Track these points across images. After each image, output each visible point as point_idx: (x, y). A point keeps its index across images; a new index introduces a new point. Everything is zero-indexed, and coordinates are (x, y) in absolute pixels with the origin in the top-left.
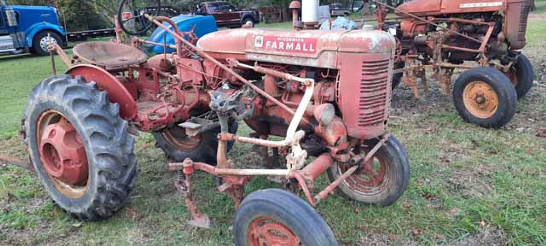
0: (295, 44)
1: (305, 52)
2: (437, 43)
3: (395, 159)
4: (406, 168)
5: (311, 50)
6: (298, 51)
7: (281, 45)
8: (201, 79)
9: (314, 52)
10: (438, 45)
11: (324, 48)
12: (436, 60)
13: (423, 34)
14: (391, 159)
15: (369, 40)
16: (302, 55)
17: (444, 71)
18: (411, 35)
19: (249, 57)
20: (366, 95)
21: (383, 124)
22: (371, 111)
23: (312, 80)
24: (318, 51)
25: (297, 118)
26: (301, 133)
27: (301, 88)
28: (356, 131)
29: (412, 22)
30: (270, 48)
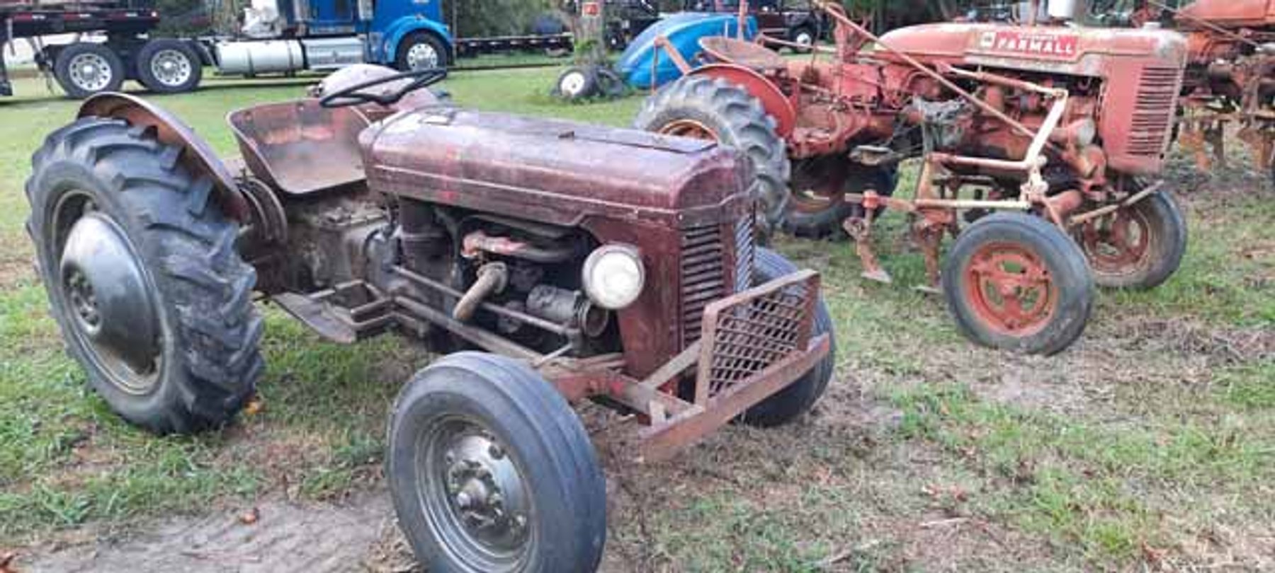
0: (1045, 42)
1: (1058, 55)
2: (1252, 74)
3: (1167, 221)
4: (1181, 236)
5: (1068, 51)
6: (1047, 53)
7: (1023, 45)
8: (874, 93)
9: (1070, 56)
10: (1254, 78)
11: (1086, 50)
12: (1247, 105)
13: (1225, 59)
14: (1161, 220)
15: (1155, 41)
16: (1053, 58)
17: (1261, 124)
18: (1203, 60)
19: (969, 60)
20: (1141, 112)
21: (1158, 158)
22: (1146, 134)
23: (1066, 92)
24: (1079, 52)
25: (1040, 140)
26: (1043, 160)
27: (1044, 104)
28: (1121, 160)
29: (1207, 36)
30: (1004, 48)
